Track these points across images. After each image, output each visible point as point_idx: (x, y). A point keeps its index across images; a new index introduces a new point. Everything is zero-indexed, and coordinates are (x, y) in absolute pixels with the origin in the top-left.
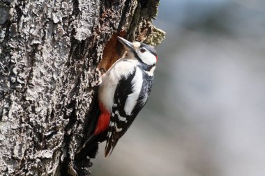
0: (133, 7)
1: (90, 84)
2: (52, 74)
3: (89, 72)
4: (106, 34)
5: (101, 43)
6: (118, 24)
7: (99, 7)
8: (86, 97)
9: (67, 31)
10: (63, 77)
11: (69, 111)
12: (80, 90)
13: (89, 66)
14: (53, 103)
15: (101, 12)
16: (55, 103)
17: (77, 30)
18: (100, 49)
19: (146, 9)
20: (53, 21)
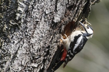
0: (79, 12)
1: (57, 40)
2: (42, 34)
3: (57, 35)
4: (67, 21)
5: (64, 24)
6: (72, 18)
7: (65, 10)
8: (54, 45)
9: (51, 18)
10: (46, 36)
11: (47, 50)
12: (52, 42)
13: (57, 33)
14: (41, 46)
15: (66, 12)
16: (42, 46)
17: (55, 18)
18: (63, 27)
19: (84, 14)
20: (45, 13)
